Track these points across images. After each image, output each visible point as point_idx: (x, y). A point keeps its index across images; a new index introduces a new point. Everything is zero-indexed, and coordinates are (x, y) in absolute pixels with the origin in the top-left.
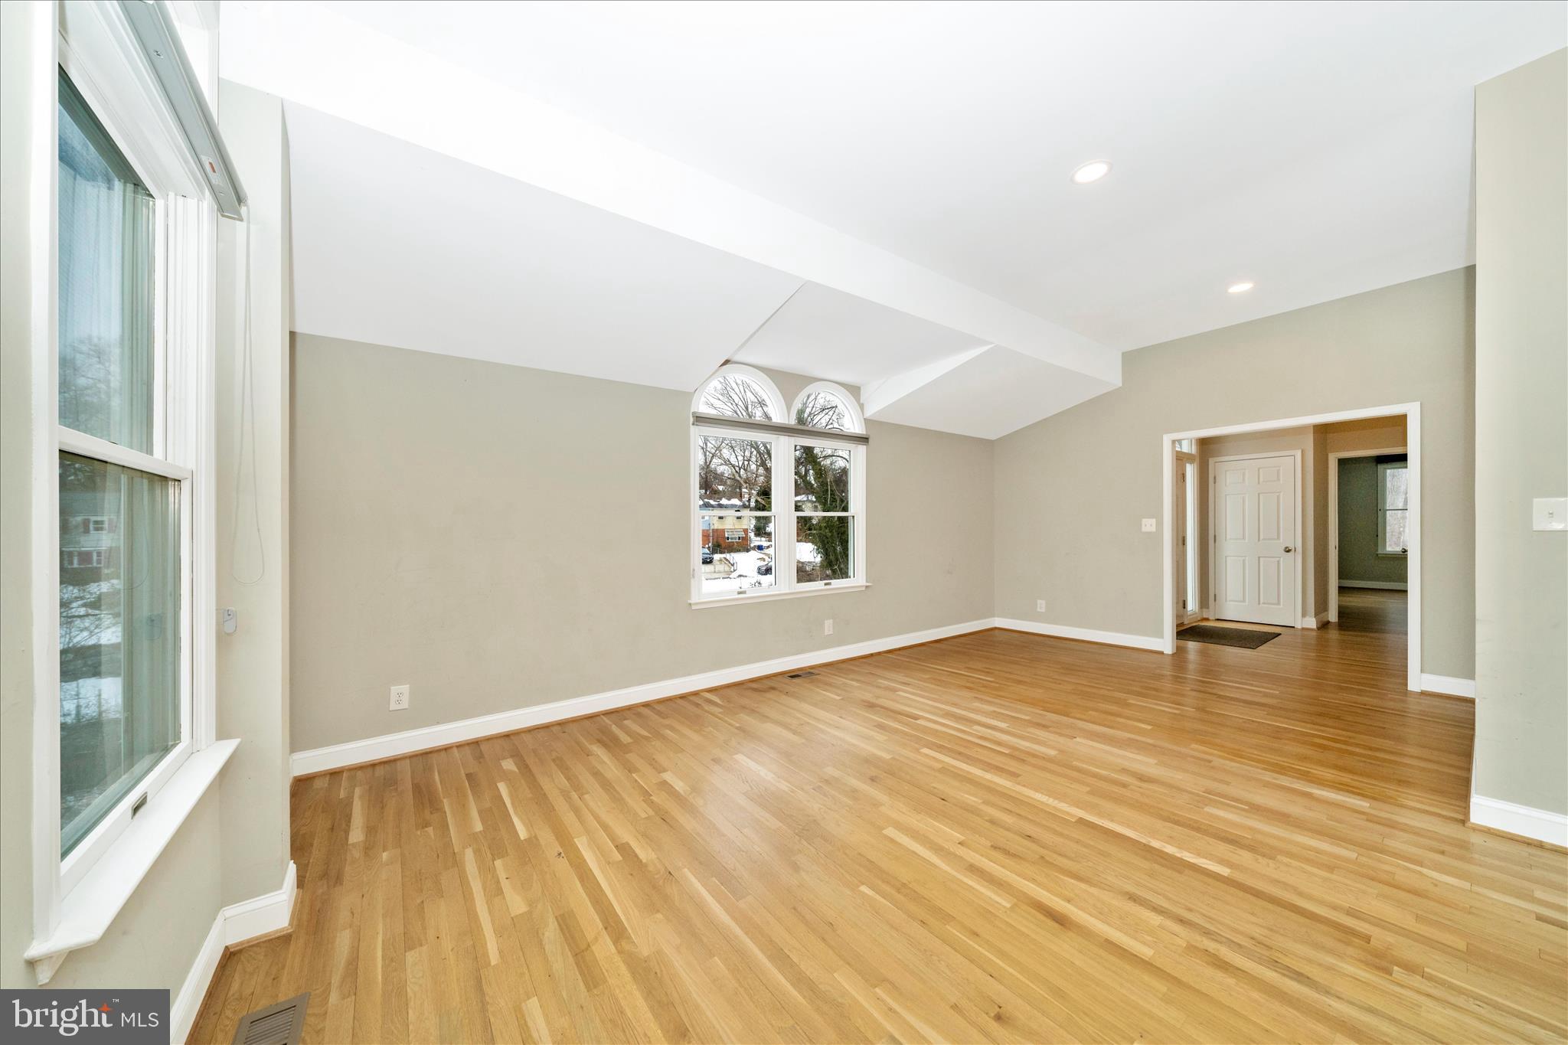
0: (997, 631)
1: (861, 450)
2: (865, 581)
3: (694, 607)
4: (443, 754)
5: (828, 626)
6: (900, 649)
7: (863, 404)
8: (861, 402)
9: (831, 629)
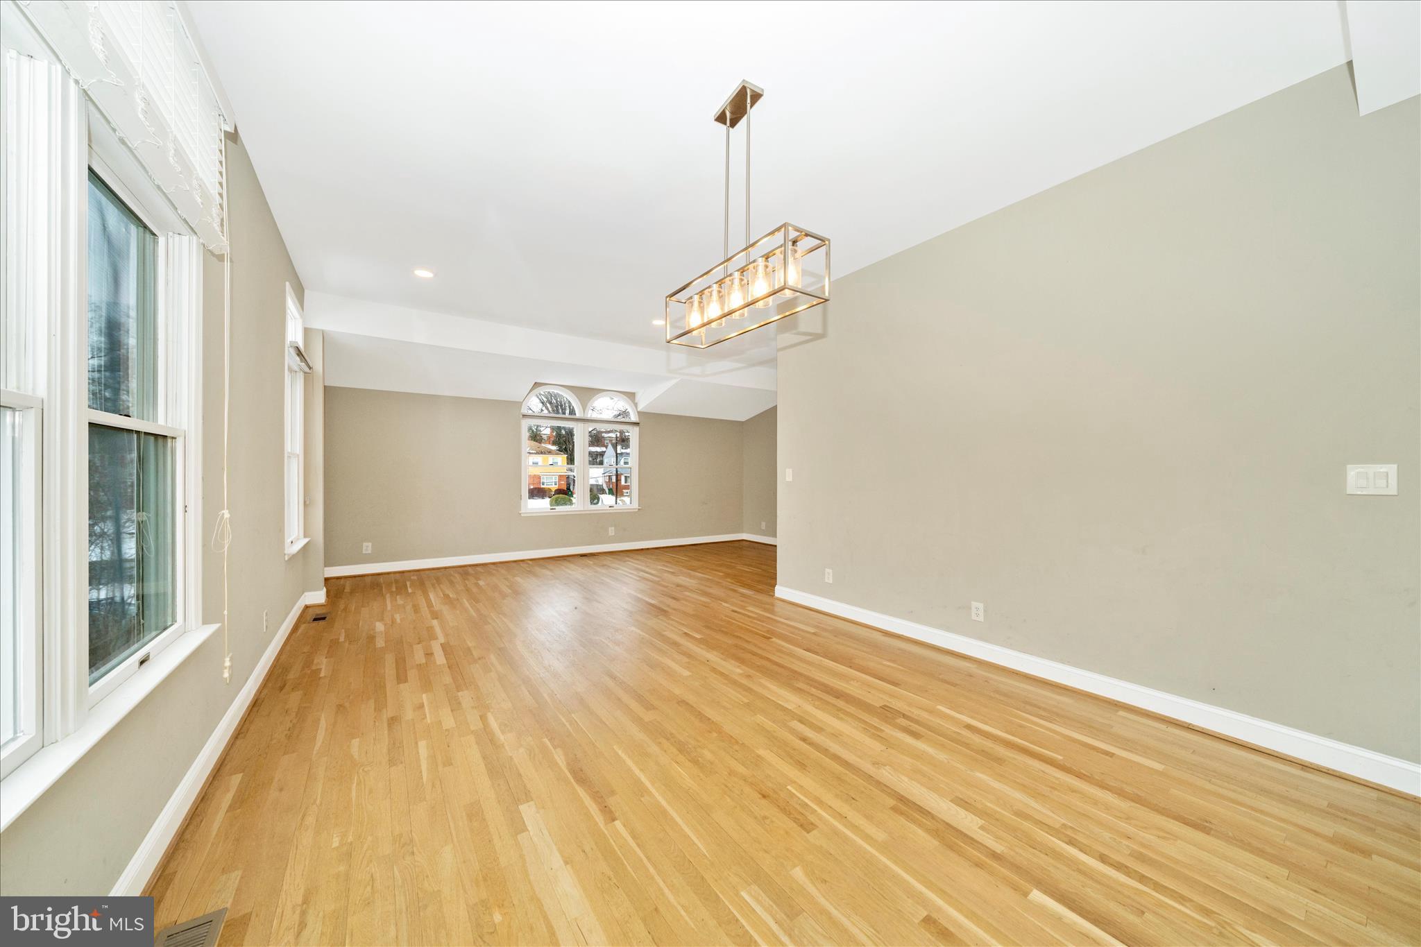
0: (744, 542)
1: (636, 429)
2: (637, 506)
3: (522, 515)
4: (386, 575)
5: (611, 531)
6: (663, 548)
7: (637, 403)
8: (636, 401)
9: (613, 532)
